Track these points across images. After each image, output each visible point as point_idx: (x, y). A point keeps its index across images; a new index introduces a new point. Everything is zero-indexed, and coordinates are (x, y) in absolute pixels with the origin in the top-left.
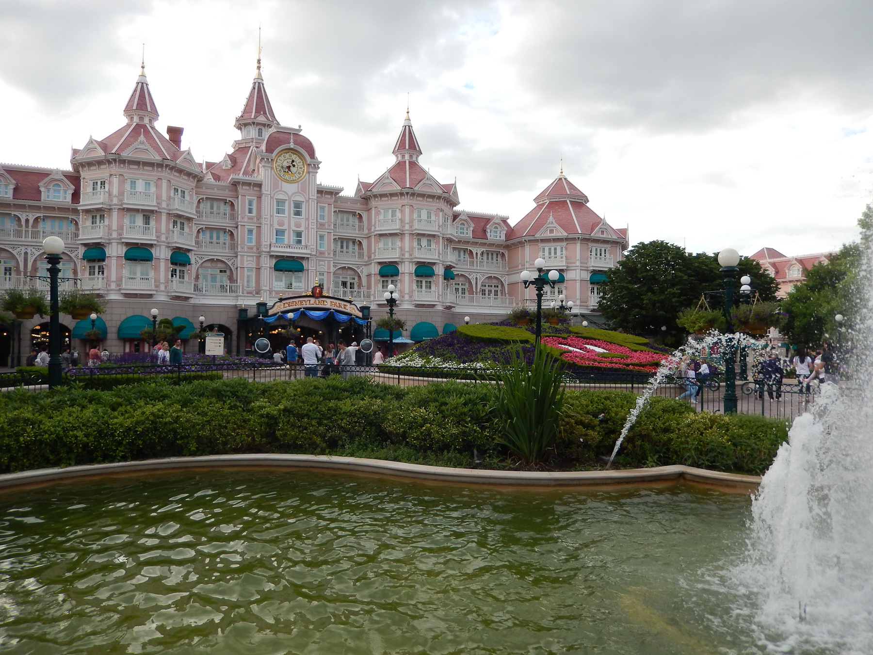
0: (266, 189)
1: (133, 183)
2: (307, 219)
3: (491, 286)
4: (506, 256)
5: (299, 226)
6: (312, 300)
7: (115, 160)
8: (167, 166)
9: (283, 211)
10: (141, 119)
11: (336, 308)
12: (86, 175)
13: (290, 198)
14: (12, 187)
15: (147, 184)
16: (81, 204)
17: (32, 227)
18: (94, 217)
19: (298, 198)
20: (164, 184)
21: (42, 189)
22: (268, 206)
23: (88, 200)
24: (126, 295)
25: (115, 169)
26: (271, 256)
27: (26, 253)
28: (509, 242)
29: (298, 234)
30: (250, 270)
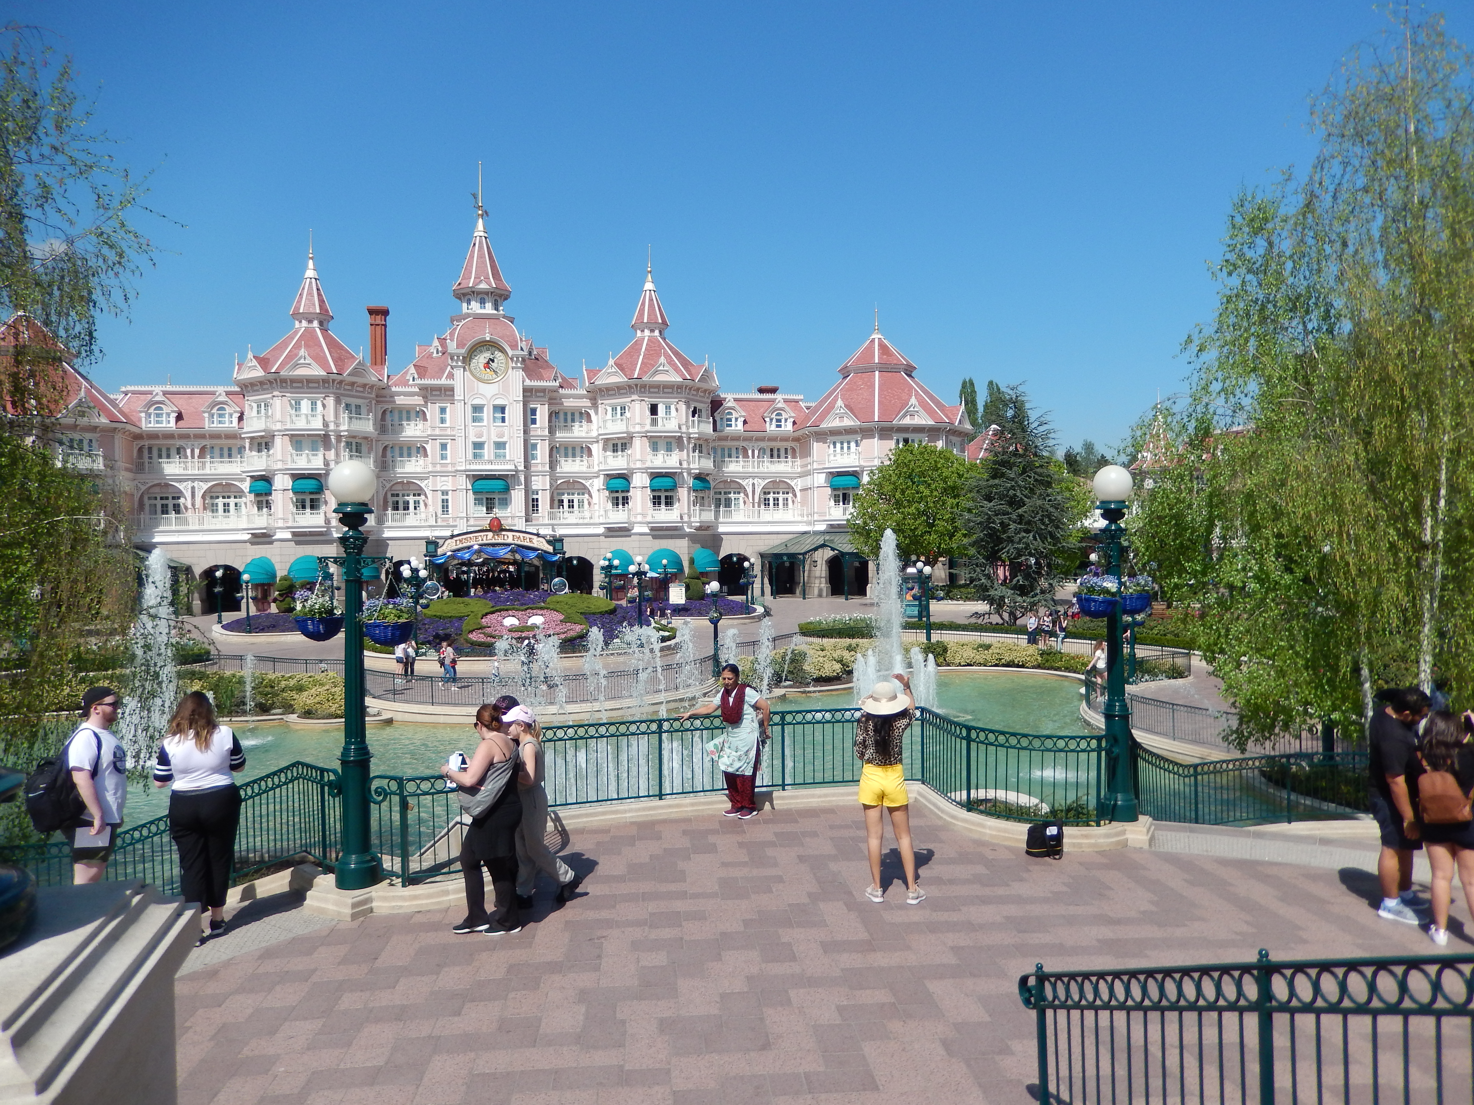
0: (458, 394)
1: (297, 404)
2: (511, 427)
3: (778, 493)
4: (798, 451)
5: (502, 436)
6: (490, 534)
7: (276, 380)
8: (334, 381)
9: (480, 420)
10: (310, 322)
11: (519, 543)
12: (250, 396)
13: (489, 402)
14: (174, 416)
15: (314, 404)
16: (244, 430)
17: (199, 457)
18: (259, 444)
19: (499, 402)
20: (332, 402)
21: (206, 415)
22: (461, 413)
23: (253, 425)
24: (295, 533)
25: (277, 389)
26: (467, 476)
27: (193, 488)
28: (797, 434)
29: (500, 445)
30: (445, 493)
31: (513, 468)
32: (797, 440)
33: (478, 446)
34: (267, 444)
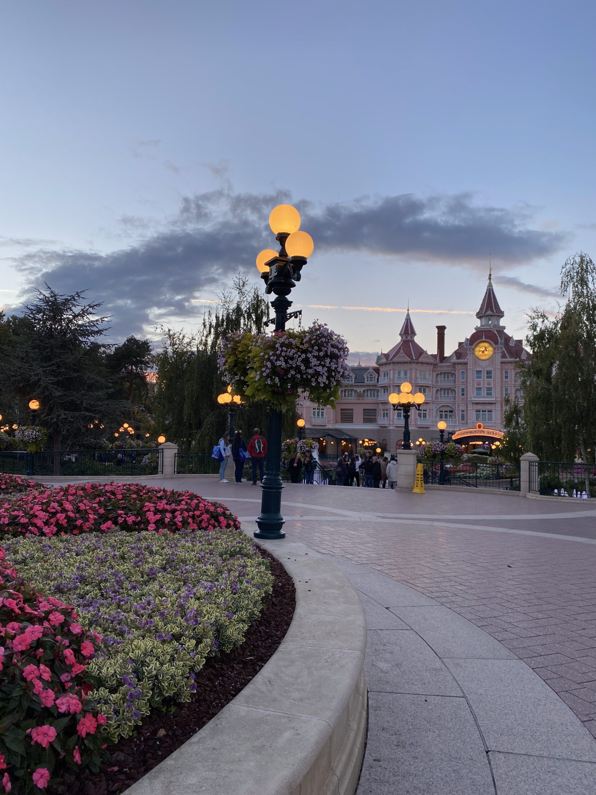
0: (470, 366)
1: (399, 373)
2: (495, 380)
5: (490, 385)
6: (477, 430)
7: (391, 363)
8: (414, 362)
9: (480, 377)
10: (407, 337)
12: (382, 369)
13: (484, 369)
14: (354, 378)
15: (406, 373)
16: (380, 383)
18: (384, 390)
19: (489, 369)
20: (413, 371)
21: (365, 377)
22: (471, 374)
23: (383, 381)
24: (396, 427)
25: (391, 367)
26: (473, 403)
29: (489, 389)
30: (463, 411)
33: (479, 389)
34: (387, 389)
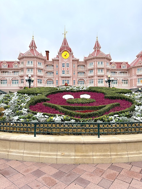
0: (60, 61)
3: (125, 81)
5: (68, 69)
8: (35, 57)
9: (64, 66)
10: (32, 48)
12: (21, 61)
18: (22, 70)
19: (68, 63)
20: (35, 62)
21: (13, 65)
25: (25, 59)
26: (61, 77)
27: (9, 79)
30: (57, 81)
31: (70, 75)
32: (127, 70)
33: (64, 71)
